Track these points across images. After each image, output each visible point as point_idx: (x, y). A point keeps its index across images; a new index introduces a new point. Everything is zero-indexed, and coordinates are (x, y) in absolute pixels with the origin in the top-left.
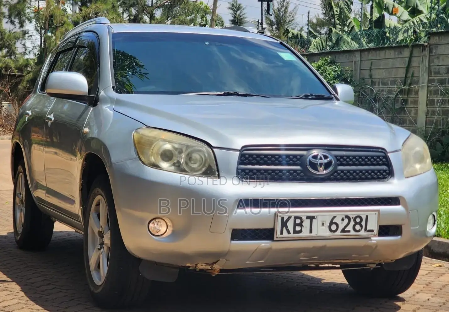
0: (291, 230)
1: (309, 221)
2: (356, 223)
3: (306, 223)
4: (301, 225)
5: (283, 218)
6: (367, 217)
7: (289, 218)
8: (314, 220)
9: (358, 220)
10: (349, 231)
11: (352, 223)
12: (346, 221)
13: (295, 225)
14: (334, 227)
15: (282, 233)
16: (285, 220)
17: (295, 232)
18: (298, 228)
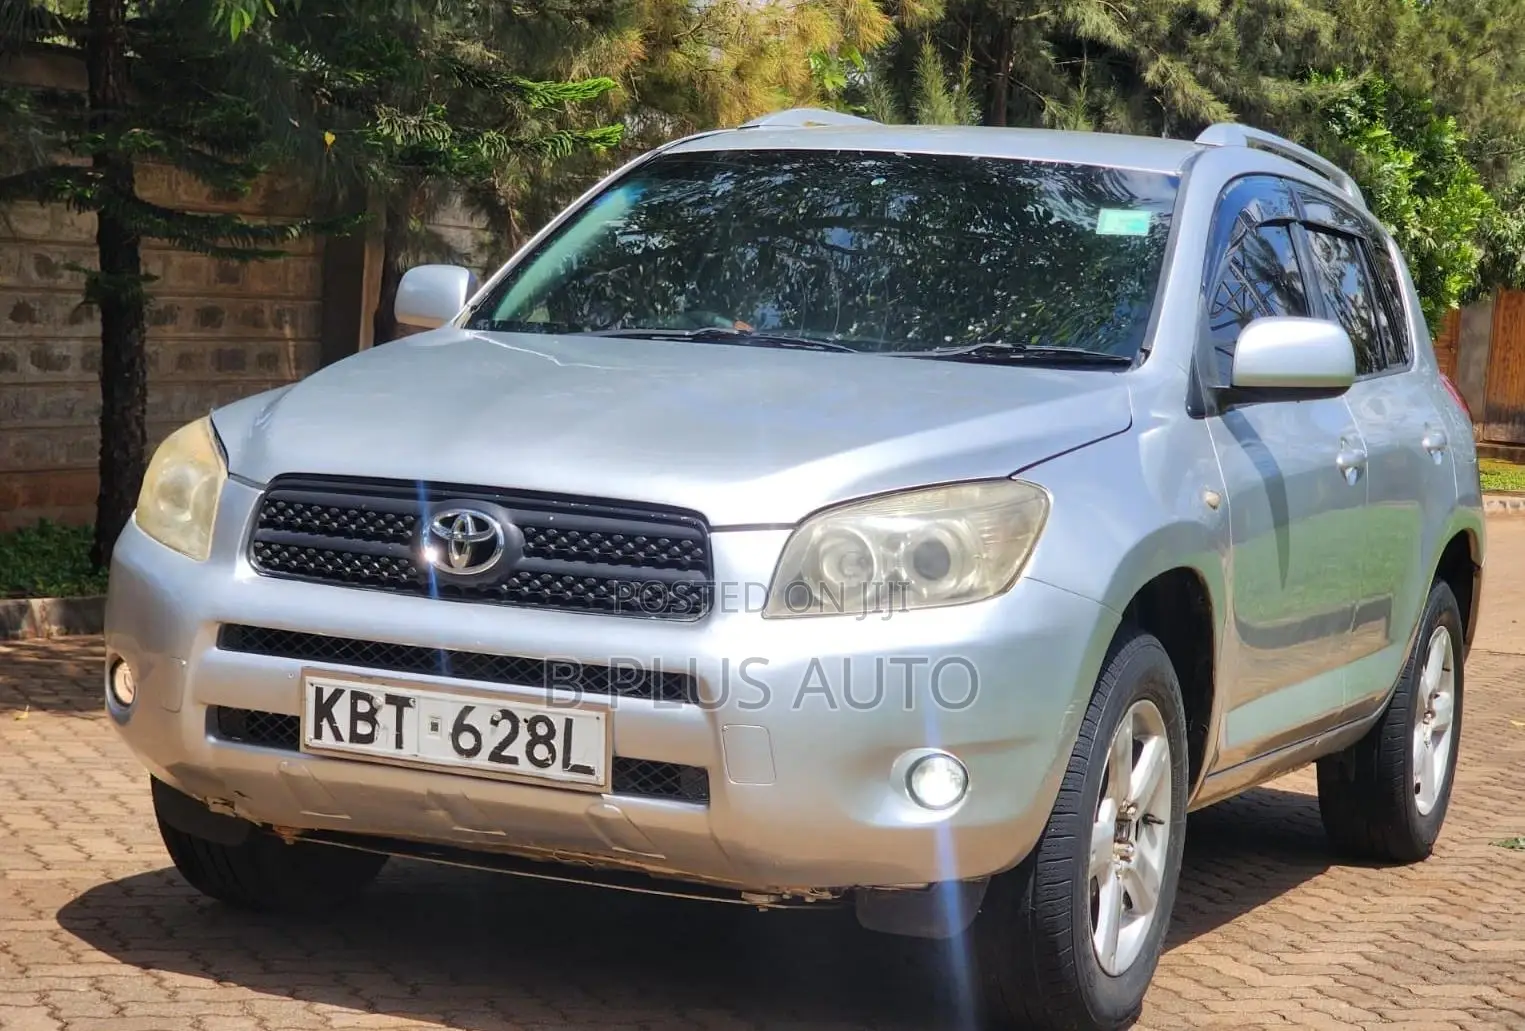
0: (345, 731)
1: (393, 709)
2: (536, 740)
3: (387, 715)
4: (370, 717)
5: (319, 691)
6: (569, 723)
7: (338, 693)
8: (406, 711)
9: (542, 730)
10: (514, 760)
11: (524, 736)
12: (505, 727)
13: (355, 716)
14: (467, 741)
15: (318, 735)
16: (326, 696)
17: (355, 737)
18: (363, 728)
